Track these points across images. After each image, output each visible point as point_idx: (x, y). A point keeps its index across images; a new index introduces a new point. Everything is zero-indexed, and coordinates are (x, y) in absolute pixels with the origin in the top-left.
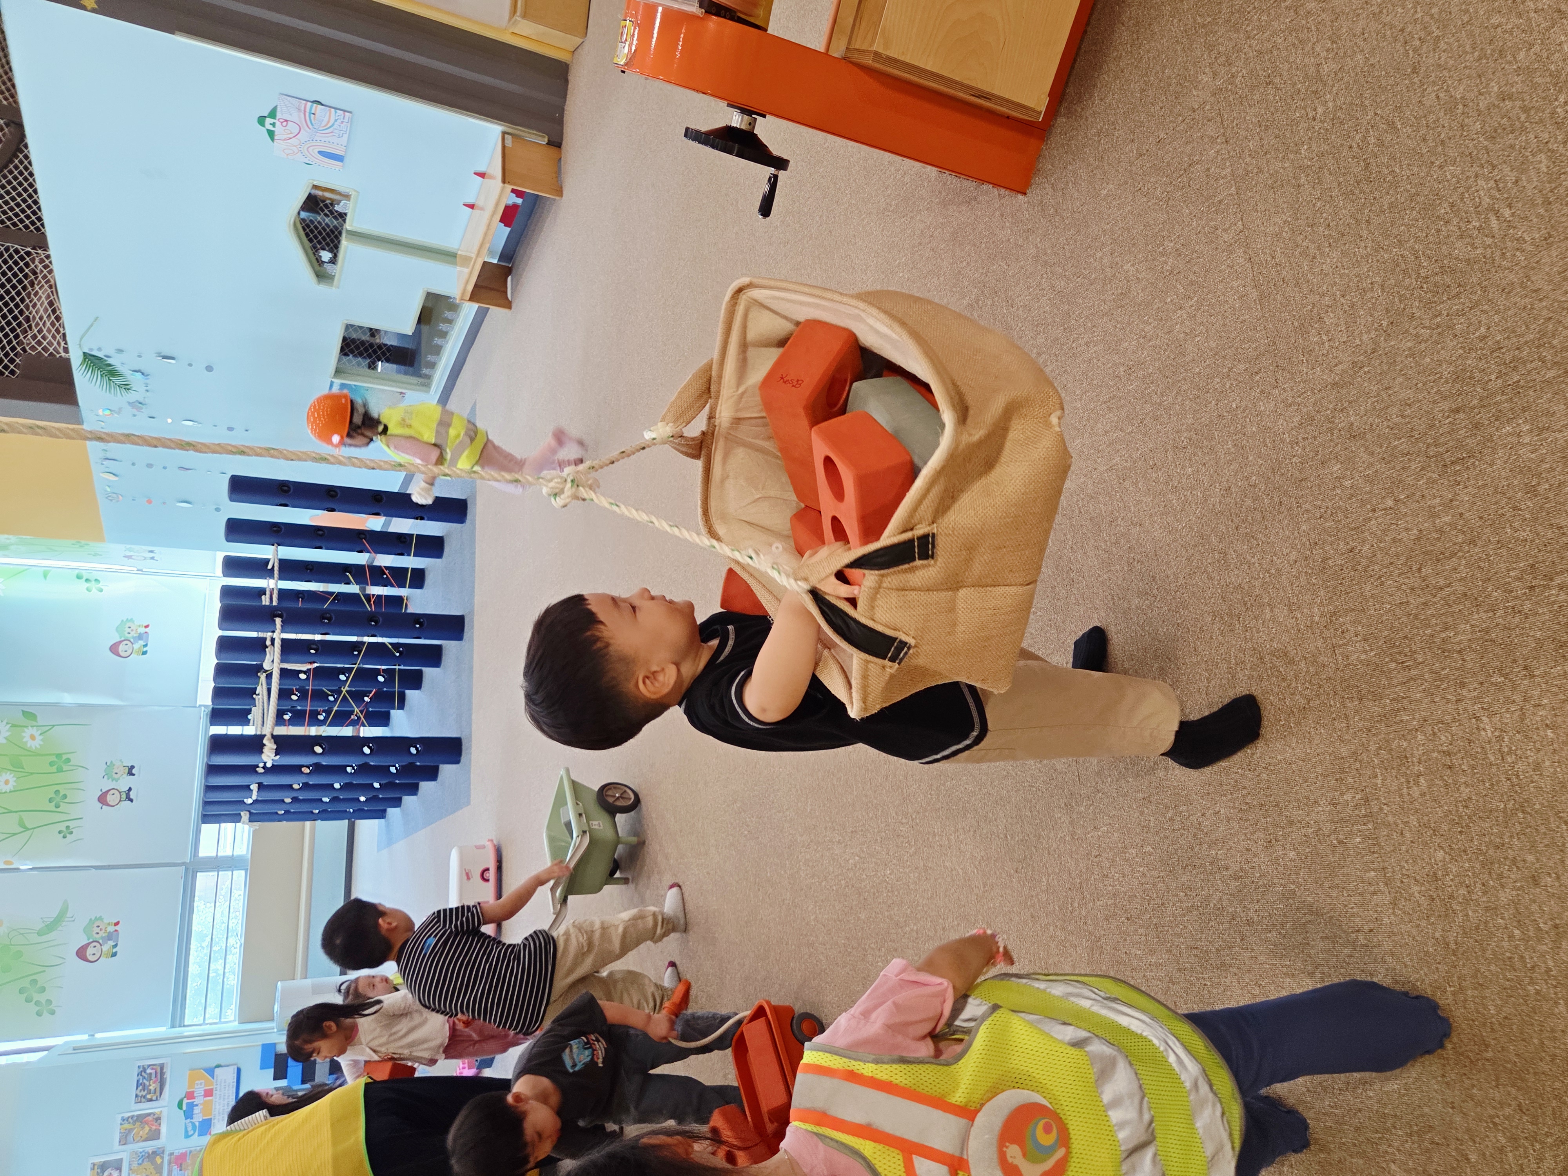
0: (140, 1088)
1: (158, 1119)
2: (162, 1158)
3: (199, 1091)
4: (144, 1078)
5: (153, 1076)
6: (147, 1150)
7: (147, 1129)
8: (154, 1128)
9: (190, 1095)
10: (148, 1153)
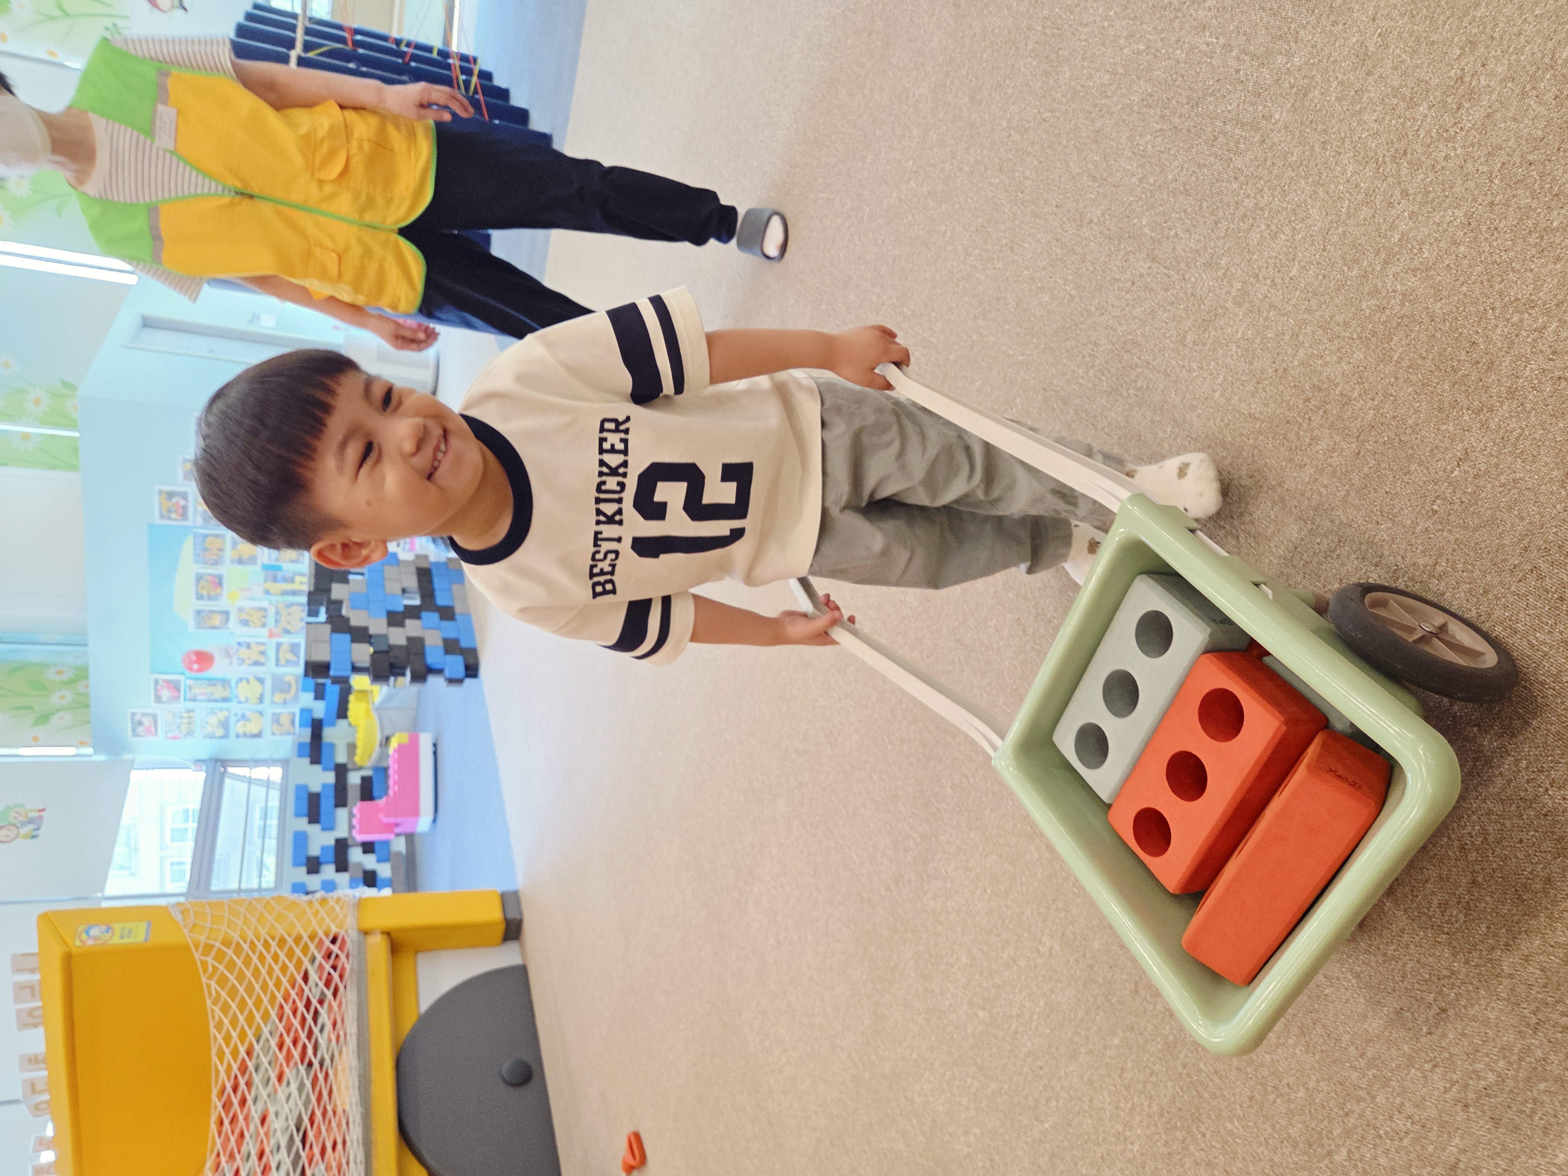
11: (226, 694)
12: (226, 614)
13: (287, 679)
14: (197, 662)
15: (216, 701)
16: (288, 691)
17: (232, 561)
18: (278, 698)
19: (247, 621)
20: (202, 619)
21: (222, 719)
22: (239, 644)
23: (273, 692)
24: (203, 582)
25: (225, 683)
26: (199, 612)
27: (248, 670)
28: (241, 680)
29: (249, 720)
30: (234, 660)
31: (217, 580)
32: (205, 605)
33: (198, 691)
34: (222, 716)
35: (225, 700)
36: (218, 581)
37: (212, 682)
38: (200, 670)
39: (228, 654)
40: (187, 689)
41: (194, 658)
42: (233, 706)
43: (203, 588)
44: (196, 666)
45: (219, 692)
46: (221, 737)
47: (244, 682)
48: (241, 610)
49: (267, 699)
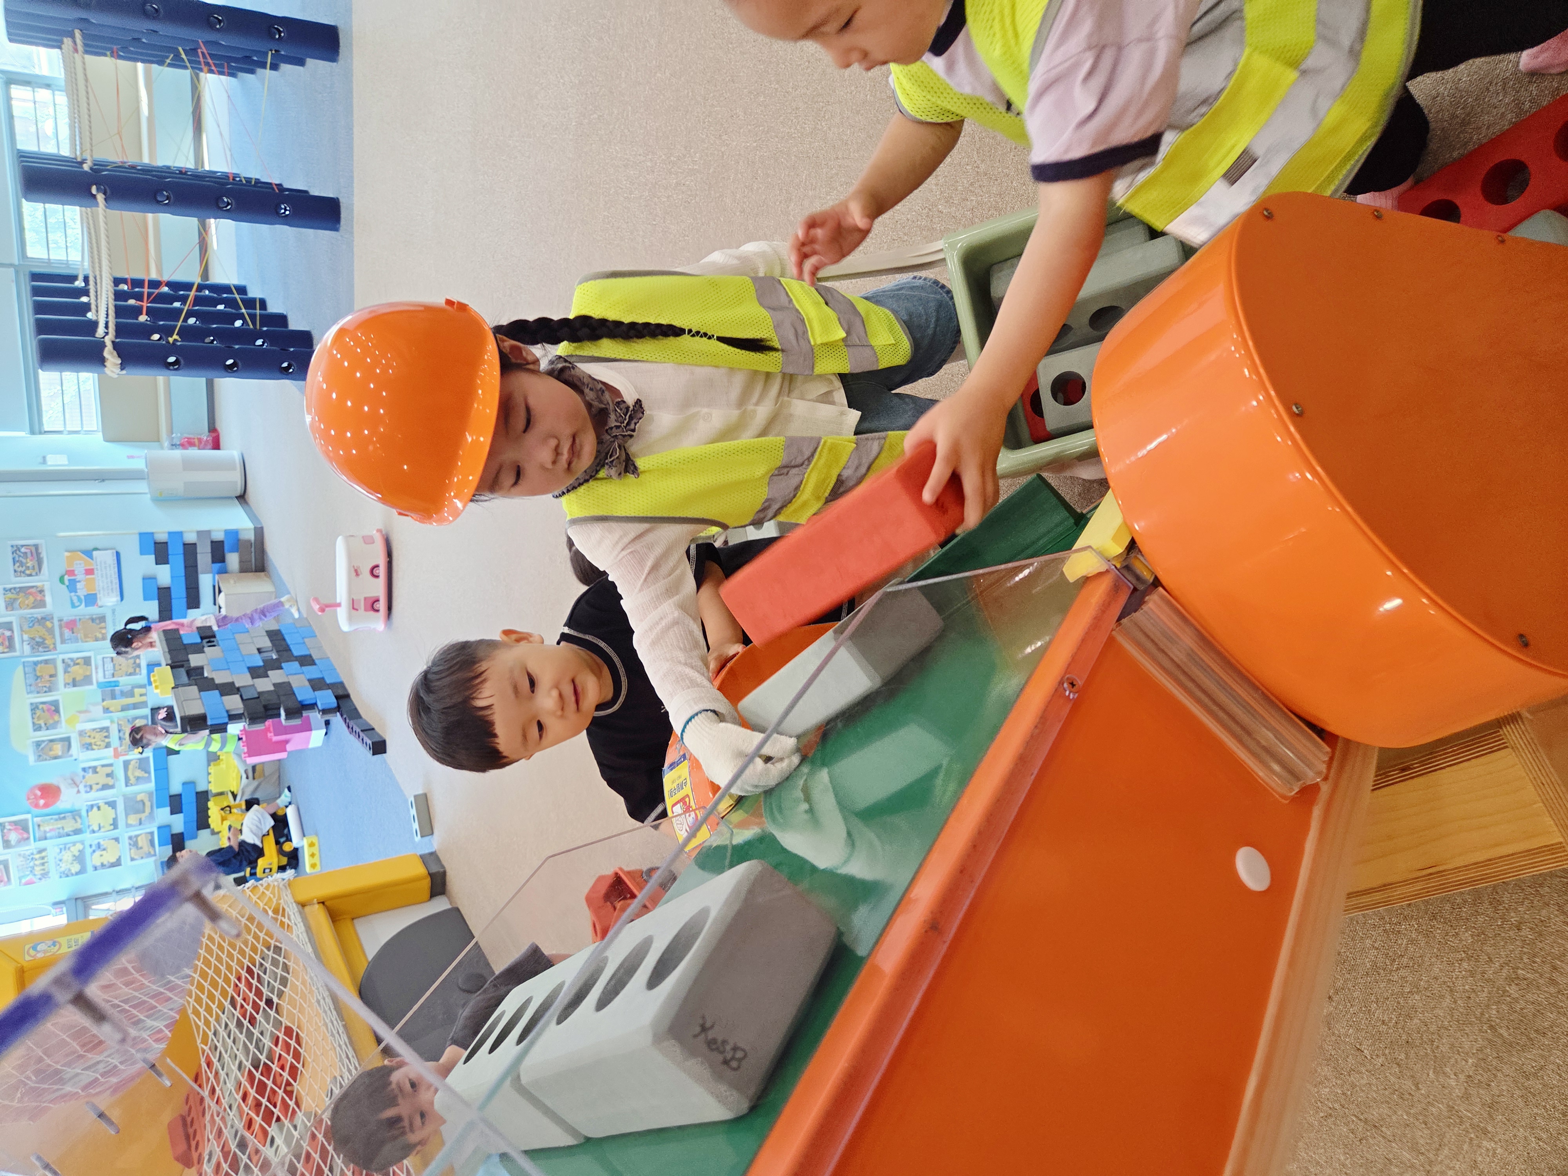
0: (18, 564)
1: (41, 591)
2: (52, 623)
3: (79, 569)
4: (20, 556)
5: (29, 555)
6: (35, 616)
7: (31, 599)
8: (39, 598)
9: (71, 573)
10: (37, 618)
11: (78, 826)
12: (68, 740)
13: (139, 798)
14: (42, 797)
15: (68, 835)
16: (144, 812)
17: (66, 685)
18: (133, 819)
19: (90, 744)
20: (42, 749)
21: (77, 854)
22: (84, 770)
23: (127, 815)
24: (38, 713)
25: (75, 814)
26: (38, 744)
27: (96, 796)
28: (92, 806)
29: (104, 850)
30: (81, 788)
31: (53, 708)
32: (44, 735)
33: (47, 829)
34: (75, 850)
35: (77, 832)
36: (55, 708)
37: (61, 815)
38: (46, 805)
39: (75, 783)
40: (36, 828)
41: (39, 793)
42: (87, 837)
43: (39, 718)
44: (42, 802)
45: (69, 825)
46: (77, 874)
47: (95, 809)
48: (82, 733)
49: (121, 823)
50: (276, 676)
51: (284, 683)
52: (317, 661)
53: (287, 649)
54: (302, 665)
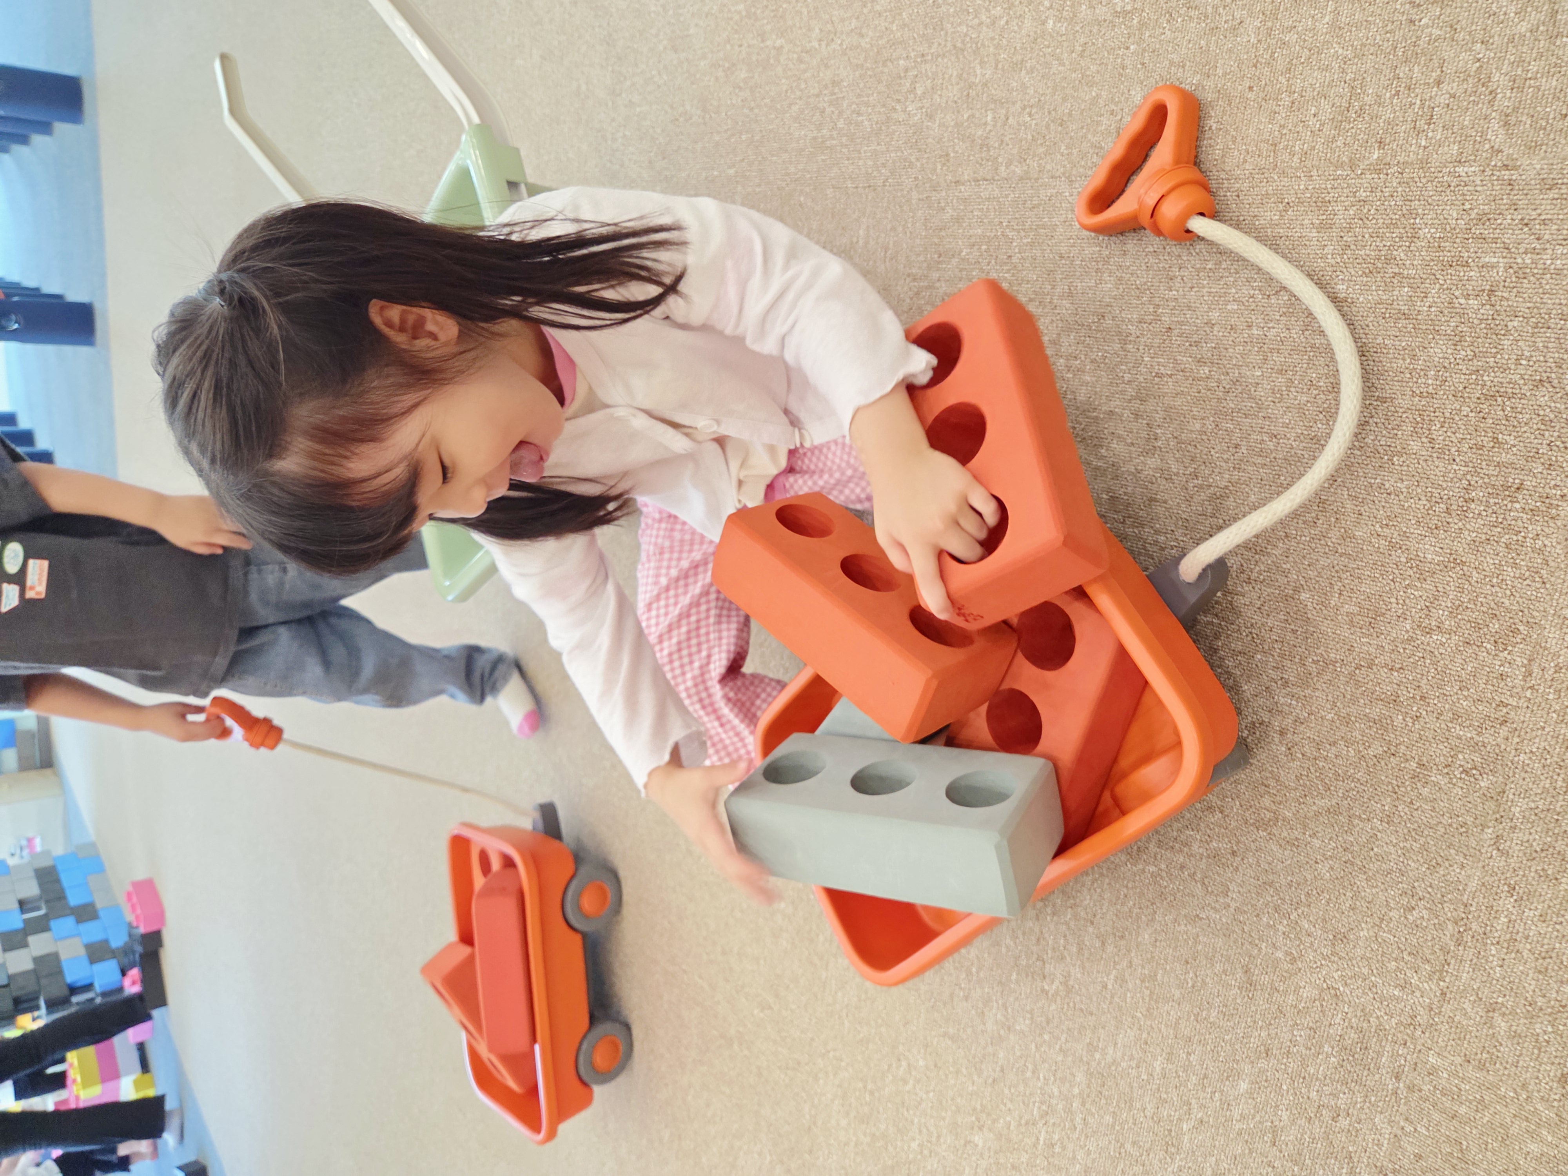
50: (39, 944)
51: (48, 955)
52: (101, 914)
53: (61, 897)
54: (79, 921)
